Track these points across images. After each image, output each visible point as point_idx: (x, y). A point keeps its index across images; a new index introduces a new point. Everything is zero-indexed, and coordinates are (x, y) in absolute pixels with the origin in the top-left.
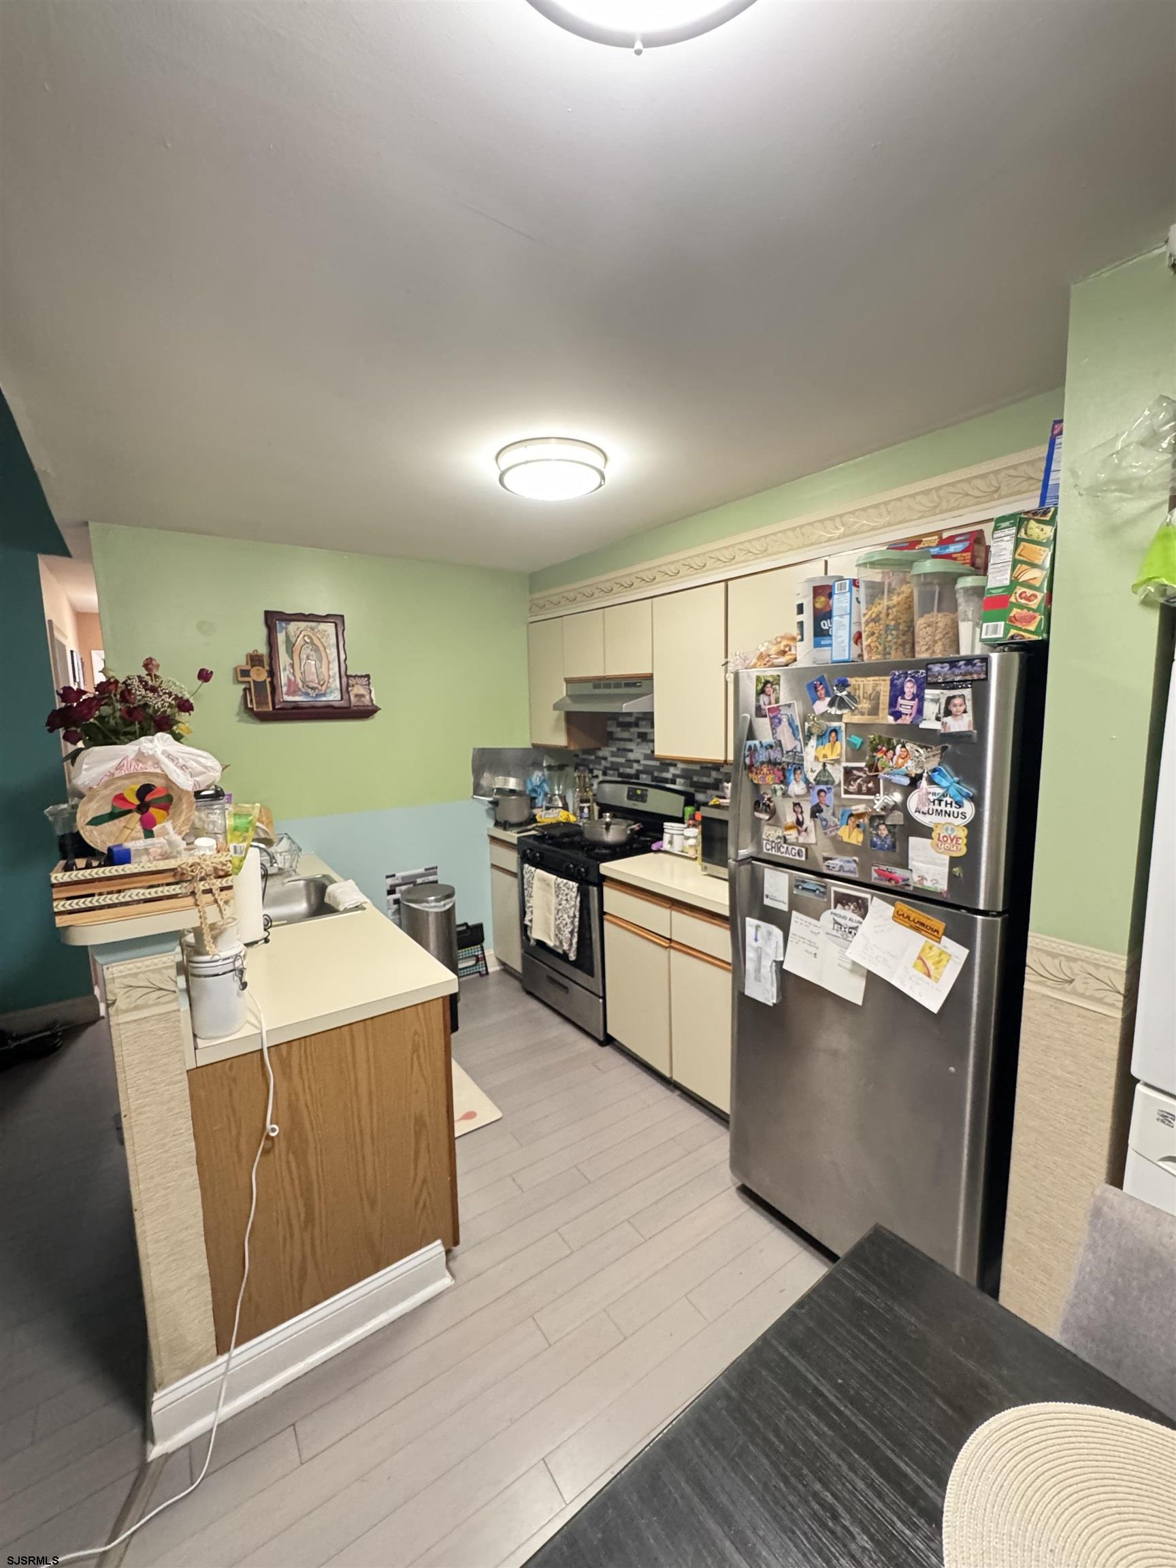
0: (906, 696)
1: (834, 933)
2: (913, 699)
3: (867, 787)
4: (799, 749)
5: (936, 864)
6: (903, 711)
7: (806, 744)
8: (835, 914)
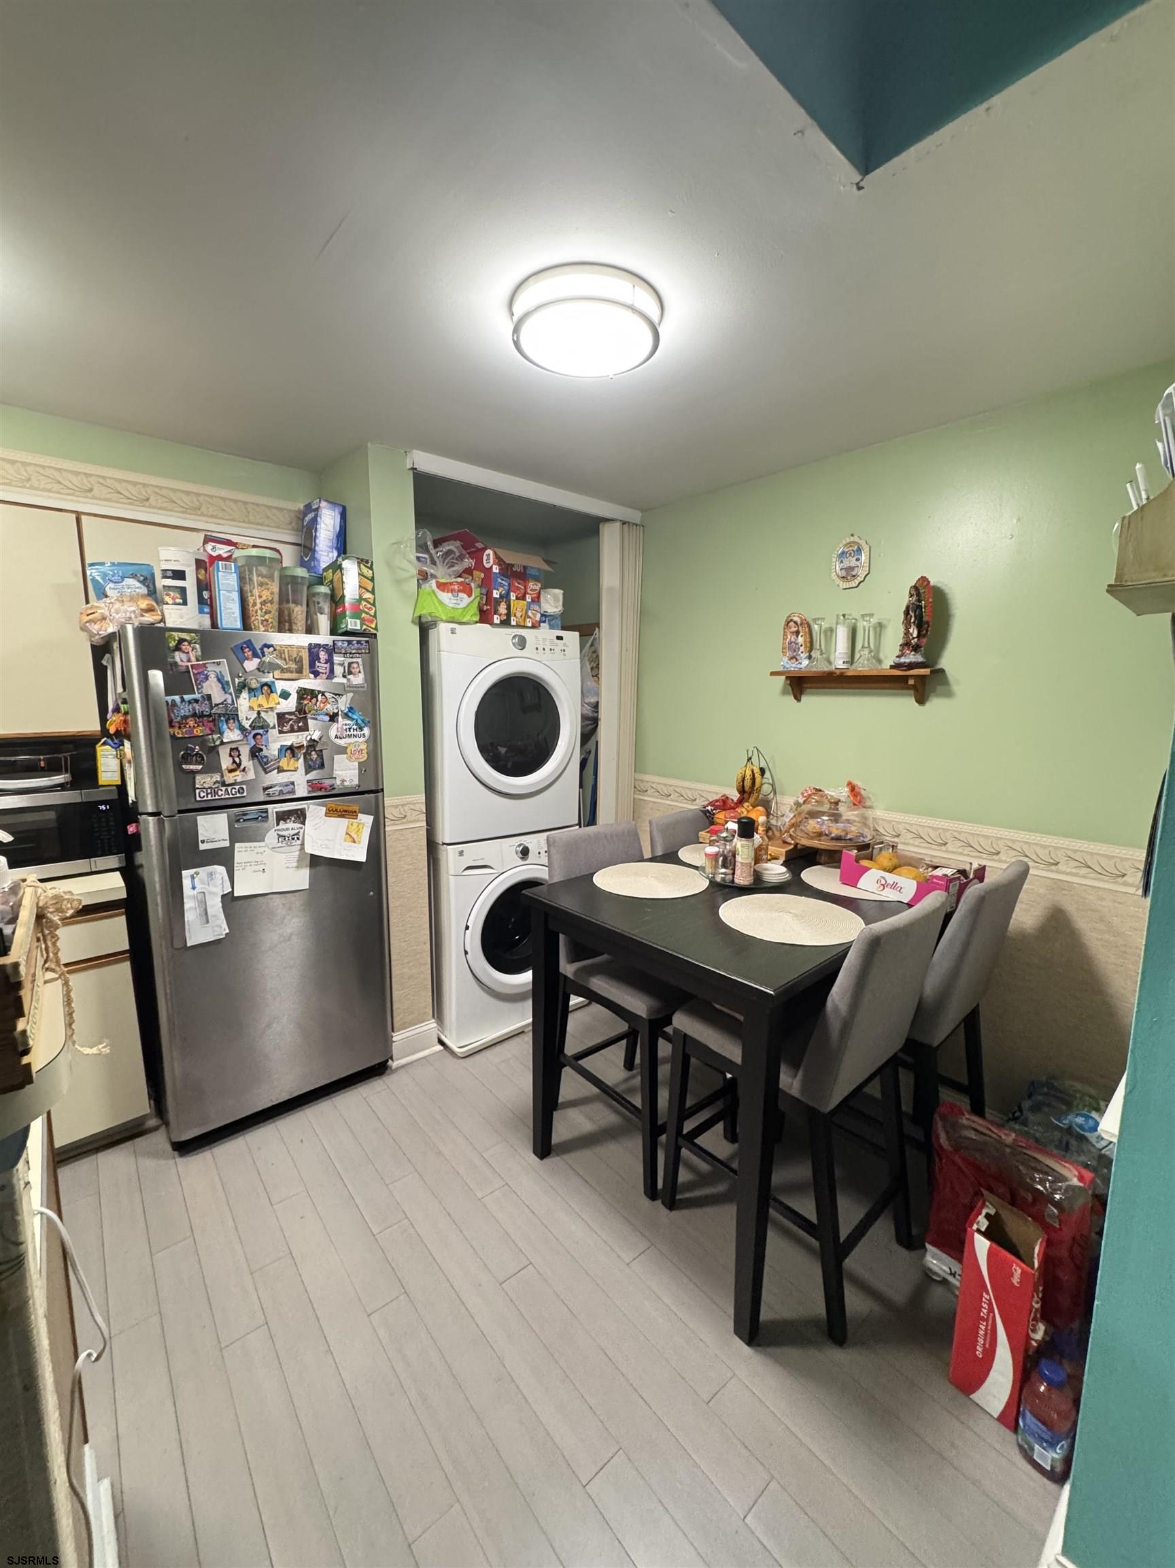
0: (321, 661)
1: (280, 844)
2: (326, 663)
3: (298, 726)
4: (230, 701)
5: (350, 769)
6: (321, 671)
7: (238, 697)
8: (279, 830)
